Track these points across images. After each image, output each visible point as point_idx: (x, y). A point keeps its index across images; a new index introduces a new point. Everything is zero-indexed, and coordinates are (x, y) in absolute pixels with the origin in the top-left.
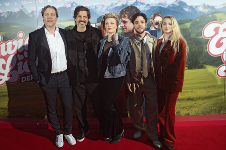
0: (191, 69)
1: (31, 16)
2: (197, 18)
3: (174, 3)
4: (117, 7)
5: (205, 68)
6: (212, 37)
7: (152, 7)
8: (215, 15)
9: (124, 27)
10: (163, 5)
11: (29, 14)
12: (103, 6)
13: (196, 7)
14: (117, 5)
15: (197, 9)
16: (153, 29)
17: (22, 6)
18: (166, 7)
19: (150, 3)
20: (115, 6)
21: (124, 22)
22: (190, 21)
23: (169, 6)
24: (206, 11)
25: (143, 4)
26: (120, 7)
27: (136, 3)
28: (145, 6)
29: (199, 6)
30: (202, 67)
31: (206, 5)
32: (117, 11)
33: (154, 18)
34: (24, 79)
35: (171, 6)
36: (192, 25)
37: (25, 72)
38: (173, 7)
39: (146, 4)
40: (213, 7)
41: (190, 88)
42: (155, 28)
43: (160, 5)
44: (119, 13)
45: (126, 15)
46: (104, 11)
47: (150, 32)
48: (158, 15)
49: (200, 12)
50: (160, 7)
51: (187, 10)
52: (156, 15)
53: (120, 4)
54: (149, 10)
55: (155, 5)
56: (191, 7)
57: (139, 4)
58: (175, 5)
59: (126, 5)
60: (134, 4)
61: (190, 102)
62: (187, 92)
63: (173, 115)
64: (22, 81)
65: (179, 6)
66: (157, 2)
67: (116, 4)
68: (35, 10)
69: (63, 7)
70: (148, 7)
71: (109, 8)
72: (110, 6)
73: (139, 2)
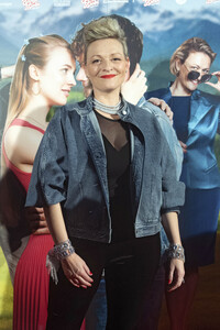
4: (67, 19)
7: (181, 22)
10: (215, 15)
12: (24, 13)
14: (69, 13)
16: (178, 92)
19: (173, 9)
20: (63, 14)
25: (150, 10)
26: (80, 19)
27: (130, 6)
28: (156, 17)
32: (66, 30)
33: (186, 56)
39: (162, 11)
42: (187, 89)
43: (207, 17)
46: (26, 30)
47: (169, 103)
48: (198, 49)
50: (207, 23)
52: (191, 47)
53: (76, 10)
54: (170, 31)
55: (191, 17)
57: (137, 9)
60: (122, 10)
66: (198, 7)
67: (65, 8)
70: (167, 20)
71: (43, 22)
72: (47, 14)
73: (137, 4)
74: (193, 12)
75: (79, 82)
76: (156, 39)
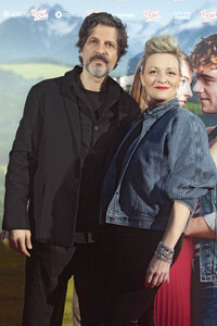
4: (187, 32)
9: (204, 96)
12: (146, 25)
14: (188, 26)
20: (183, 27)
21: (206, 79)
26: (199, 32)
32: (186, 42)
44: (192, 49)
45: (214, 59)
53: (196, 24)
67: (185, 21)
69: (24, 19)
71: (162, 33)
72: (168, 26)
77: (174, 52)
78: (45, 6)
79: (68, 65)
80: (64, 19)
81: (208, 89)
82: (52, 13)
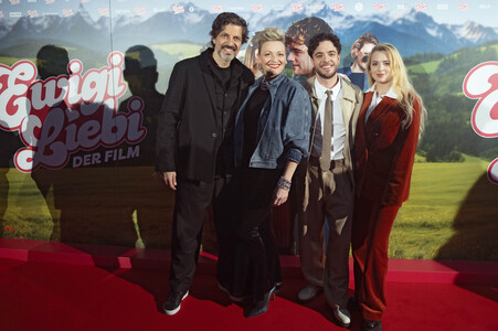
0: (434, 161)
1: (98, 27)
2: (454, 53)
3: (407, 17)
4: (282, 19)
5: (463, 160)
6: (484, 95)
7: (358, 22)
8: (493, 46)
9: (295, 63)
10: (381, 19)
11: (95, 24)
12: (253, 14)
13: (454, 27)
14: (283, 15)
15: (455, 33)
16: (356, 70)
17: (81, 6)
18: (389, 24)
20: (279, 16)
22: (439, 56)
23: (395, 23)
24: (475, 37)
25: (338, 14)
26: (291, 19)
27: (325, 11)
28: (342, 19)
29: (461, 26)
30: (457, 159)
31: (476, 25)
33: (362, 46)
34: (78, 161)
35: (400, 22)
36: (441, 66)
37: (80, 146)
38: (403, 26)
39: (346, 15)
40: (489, 30)
41: (428, 202)
42: (361, 68)
43: (376, 20)
45: (301, 38)
48: (370, 41)
49: (462, 39)
50: (376, 24)
51: (433, 32)
52: (364, 40)
53: (288, 13)
54: (351, 29)
55: (365, 20)
56: (443, 27)
57: (330, 14)
58: (408, 21)
59: (303, 15)
60: (319, 13)
61: (426, 231)
62: (421, 209)
63: (384, 254)
64: (75, 165)
65: (416, 24)
67: (281, 12)
68: (107, 14)
69: (168, 13)
70: (349, 22)
71: (265, 20)
72: (268, 15)
73: (329, 10)
74: (367, 17)
75: (290, 62)
76: (342, 34)
77: (281, 40)
78: (181, 4)
79: (199, 44)
80: (195, 12)
81: (299, 59)
82: (187, 8)
